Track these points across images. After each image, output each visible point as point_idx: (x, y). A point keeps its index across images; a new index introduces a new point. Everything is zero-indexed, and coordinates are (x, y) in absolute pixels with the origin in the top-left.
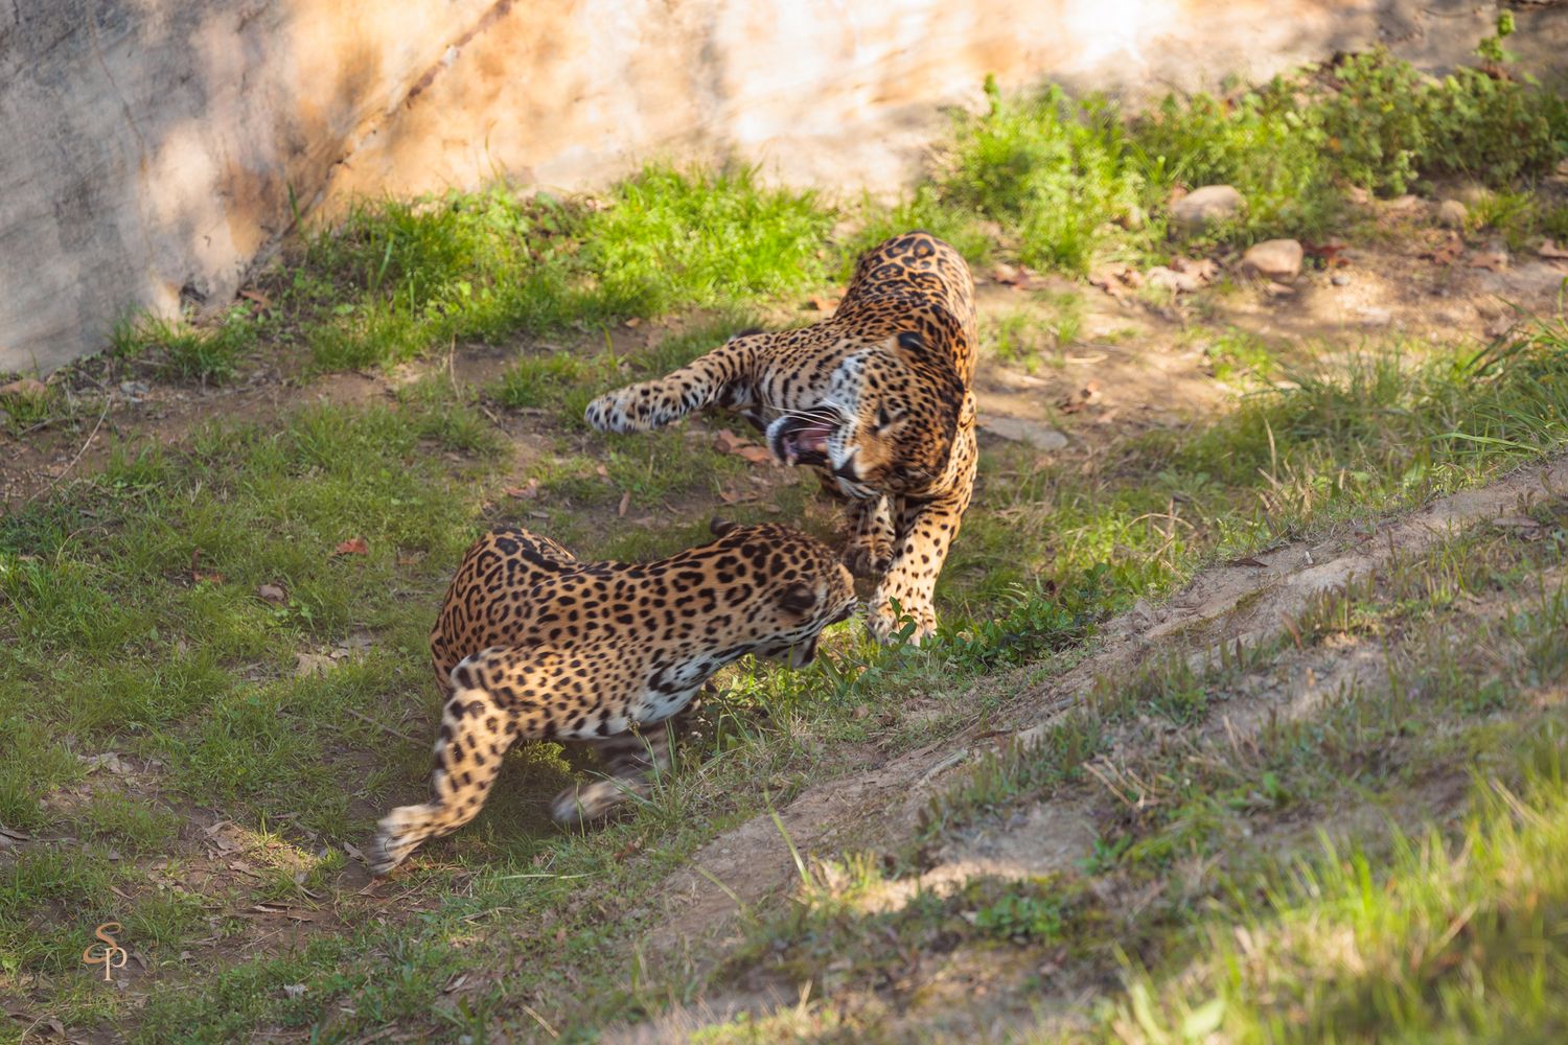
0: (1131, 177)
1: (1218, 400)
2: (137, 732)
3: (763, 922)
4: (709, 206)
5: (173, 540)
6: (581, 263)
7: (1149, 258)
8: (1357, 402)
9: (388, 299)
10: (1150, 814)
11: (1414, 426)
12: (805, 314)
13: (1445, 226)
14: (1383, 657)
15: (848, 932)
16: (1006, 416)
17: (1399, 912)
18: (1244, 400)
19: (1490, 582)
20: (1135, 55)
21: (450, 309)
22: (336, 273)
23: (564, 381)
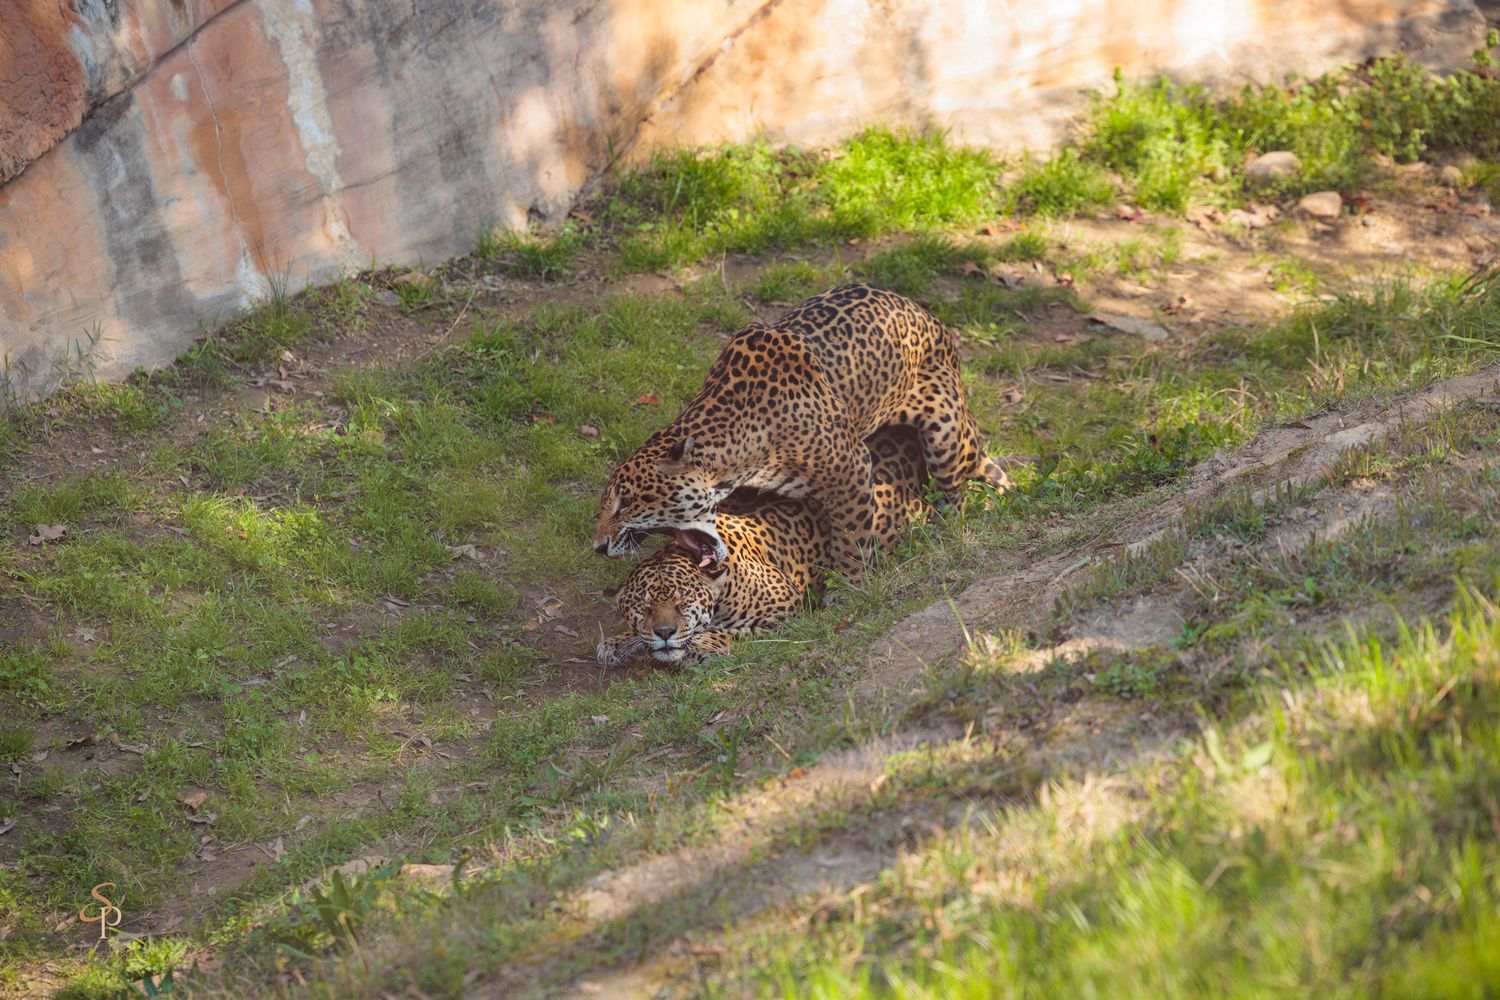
0: (1219, 144)
1: (1278, 307)
2: (489, 530)
3: (940, 678)
4: (912, 158)
5: (518, 391)
6: (818, 197)
7: (1230, 203)
8: (1379, 311)
9: (679, 221)
10: (1222, 606)
11: (1419, 329)
12: (980, 238)
13: (1446, 184)
14: (1393, 496)
15: (1001, 687)
16: (1123, 315)
17: (1402, 681)
18: (1297, 308)
19: (1472, 443)
20: (1223, 55)
21: (723, 228)
22: (640, 200)
23: (804, 283)
